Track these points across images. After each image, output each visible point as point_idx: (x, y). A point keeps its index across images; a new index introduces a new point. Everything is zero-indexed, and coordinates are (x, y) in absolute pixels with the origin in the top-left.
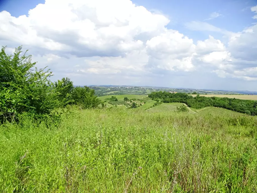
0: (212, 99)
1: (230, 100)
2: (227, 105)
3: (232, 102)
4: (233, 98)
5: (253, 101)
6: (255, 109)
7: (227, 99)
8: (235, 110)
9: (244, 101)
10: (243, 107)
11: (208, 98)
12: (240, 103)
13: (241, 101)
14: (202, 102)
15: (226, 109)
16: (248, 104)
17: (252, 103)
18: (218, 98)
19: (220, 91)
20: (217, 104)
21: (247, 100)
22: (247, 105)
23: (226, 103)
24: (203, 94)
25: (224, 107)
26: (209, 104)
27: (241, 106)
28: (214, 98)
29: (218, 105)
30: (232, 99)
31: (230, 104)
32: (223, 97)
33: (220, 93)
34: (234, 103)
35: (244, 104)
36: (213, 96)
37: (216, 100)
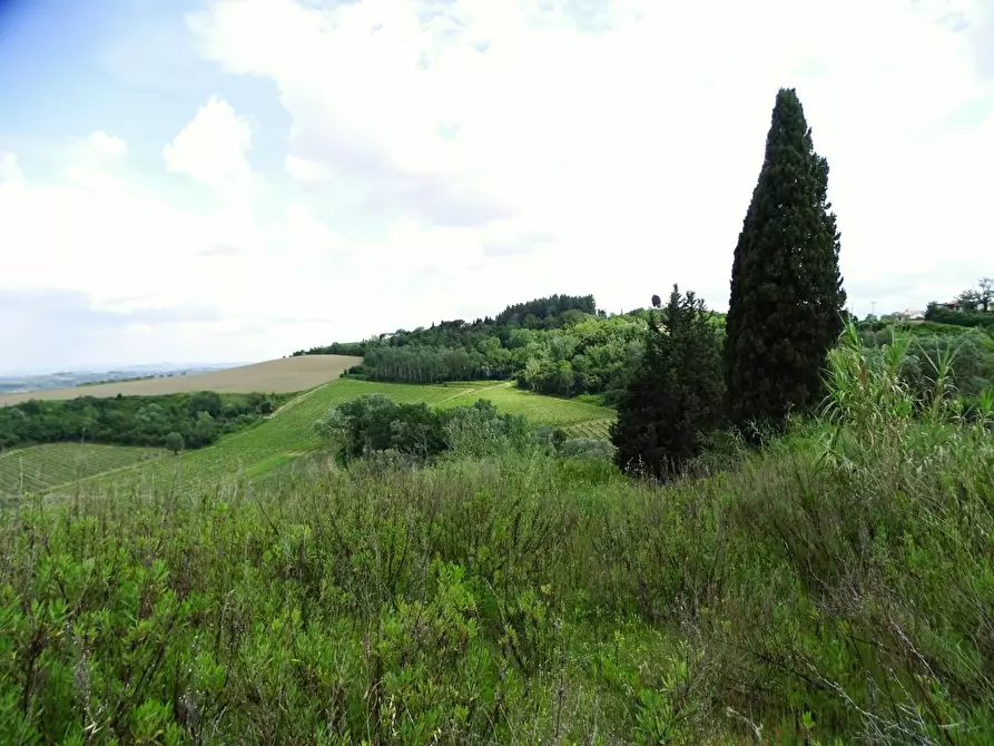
0: (22, 413)
1: (101, 404)
2: (94, 424)
3: (113, 413)
4: (115, 396)
5: (187, 396)
6: (199, 423)
7: (91, 401)
8: (128, 442)
9: (154, 400)
10: (156, 425)
11: (5, 410)
12: (142, 409)
13: (145, 401)
16: (173, 410)
17: (184, 402)
18: (49, 404)
20: (49, 428)
21: (167, 396)
22: (168, 414)
23: (88, 419)
25: (78, 436)
26: (13, 436)
27: (148, 419)
28: (31, 408)
29: (53, 432)
30: (111, 398)
31: (104, 421)
32: (73, 398)
34: (121, 414)
35: (159, 412)
36: (26, 397)
37: (42, 415)
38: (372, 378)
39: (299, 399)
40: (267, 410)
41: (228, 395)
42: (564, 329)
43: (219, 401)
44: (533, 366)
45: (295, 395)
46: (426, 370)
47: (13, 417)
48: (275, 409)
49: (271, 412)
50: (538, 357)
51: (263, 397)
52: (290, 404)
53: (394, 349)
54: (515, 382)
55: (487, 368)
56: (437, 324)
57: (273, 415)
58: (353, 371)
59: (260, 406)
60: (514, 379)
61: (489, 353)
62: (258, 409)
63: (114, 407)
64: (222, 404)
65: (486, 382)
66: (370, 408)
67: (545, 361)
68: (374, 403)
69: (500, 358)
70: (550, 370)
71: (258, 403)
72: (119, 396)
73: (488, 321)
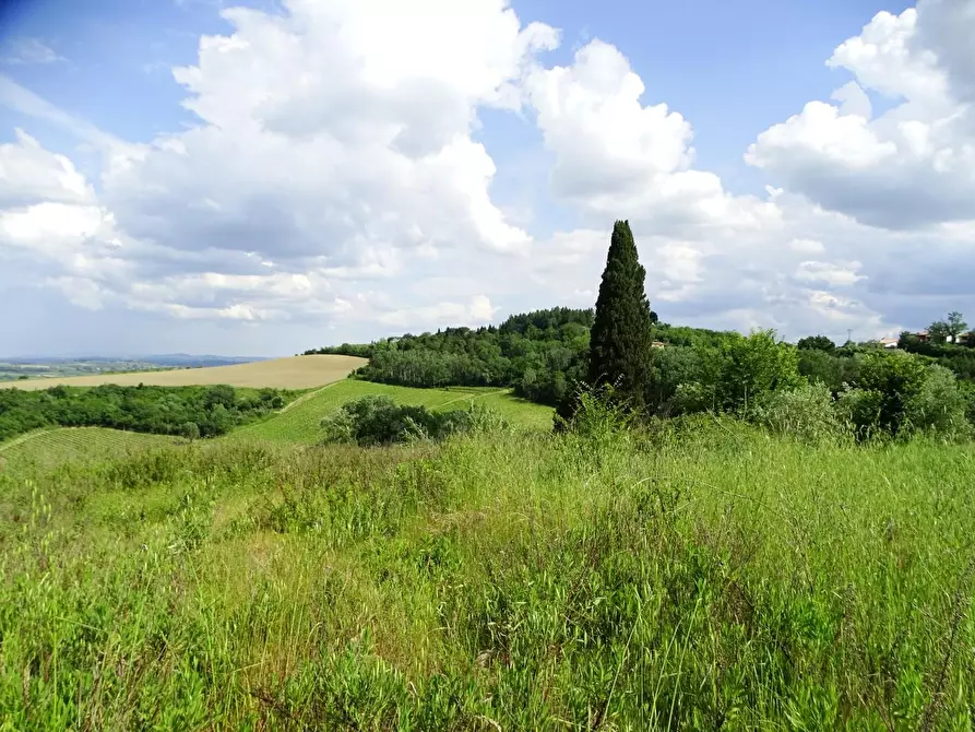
0: (50, 397)
1: (125, 392)
2: (117, 411)
3: (134, 401)
4: (137, 385)
5: (203, 388)
6: (213, 415)
7: (114, 389)
8: (146, 429)
9: (173, 390)
10: (173, 414)
11: (35, 394)
12: (162, 399)
13: (164, 391)
14: (7, 413)
15: (112, 430)
16: (189, 400)
17: (200, 394)
18: (76, 389)
19: (83, 361)
20: (75, 413)
21: (185, 387)
22: (184, 405)
23: (112, 406)
24: (11, 379)
25: (105, 422)
26: (42, 418)
27: (167, 409)
28: (58, 392)
29: (77, 417)
30: (132, 387)
31: (127, 409)
32: (98, 385)
33: (85, 368)
34: (142, 402)
35: (177, 402)
36: (54, 382)
37: (69, 400)
38: (378, 380)
39: (309, 396)
40: (277, 404)
41: (242, 389)
42: (563, 340)
43: (233, 394)
44: (530, 375)
45: (305, 391)
46: (429, 374)
47: (42, 401)
48: (285, 404)
49: (281, 407)
50: (536, 367)
51: (275, 392)
52: (300, 399)
53: (401, 352)
54: (513, 389)
55: (487, 376)
56: (443, 330)
57: (283, 410)
58: (360, 371)
59: (271, 400)
60: (512, 386)
61: (491, 361)
62: (270, 403)
63: (135, 396)
64: (235, 397)
65: (485, 388)
66: (374, 408)
67: (541, 371)
68: (377, 403)
69: (500, 366)
70: (545, 380)
71: (270, 398)
72: (141, 385)
73: (492, 330)
